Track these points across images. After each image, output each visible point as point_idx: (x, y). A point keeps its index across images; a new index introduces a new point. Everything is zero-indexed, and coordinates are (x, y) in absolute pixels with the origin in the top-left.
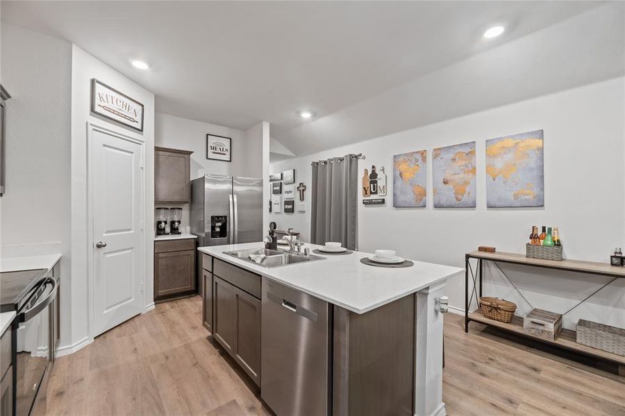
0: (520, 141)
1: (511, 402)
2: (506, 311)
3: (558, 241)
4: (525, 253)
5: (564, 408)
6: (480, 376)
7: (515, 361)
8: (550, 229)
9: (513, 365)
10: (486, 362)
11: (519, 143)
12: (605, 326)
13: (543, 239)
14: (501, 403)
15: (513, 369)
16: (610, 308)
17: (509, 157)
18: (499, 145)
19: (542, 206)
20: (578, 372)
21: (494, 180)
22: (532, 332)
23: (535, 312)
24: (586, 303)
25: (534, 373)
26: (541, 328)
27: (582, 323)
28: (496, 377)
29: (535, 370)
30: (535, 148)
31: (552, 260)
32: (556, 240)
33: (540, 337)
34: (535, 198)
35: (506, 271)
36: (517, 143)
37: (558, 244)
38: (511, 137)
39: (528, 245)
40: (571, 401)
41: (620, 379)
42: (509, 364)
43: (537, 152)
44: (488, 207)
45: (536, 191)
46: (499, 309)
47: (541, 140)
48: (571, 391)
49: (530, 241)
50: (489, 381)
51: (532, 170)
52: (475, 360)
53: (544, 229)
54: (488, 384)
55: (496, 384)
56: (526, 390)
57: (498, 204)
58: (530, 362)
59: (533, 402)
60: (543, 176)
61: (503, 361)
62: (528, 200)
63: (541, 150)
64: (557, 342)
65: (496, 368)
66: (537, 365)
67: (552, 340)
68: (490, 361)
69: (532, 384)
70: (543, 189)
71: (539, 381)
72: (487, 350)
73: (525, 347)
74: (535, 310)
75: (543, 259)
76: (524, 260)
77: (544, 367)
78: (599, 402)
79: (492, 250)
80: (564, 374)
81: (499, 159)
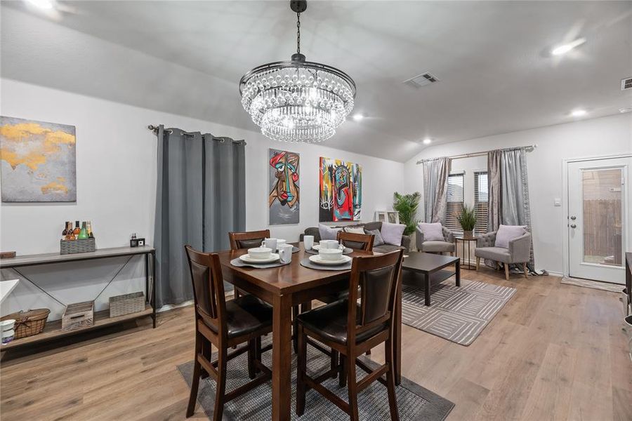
0: (49, 130)
1: (74, 402)
2: (37, 321)
3: (91, 233)
4: (58, 250)
5: (117, 372)
6: (25, 408)
7: (59, 366)
8: (84, 224)
9: (60, 370)
10: (26, 389)
11: (49, 132)
12: (126, 295)
13: (79, 233)
14: (65, 412)
15: (61, 374)
16: (129, 280)
17: (35, 145)
18: (22, 127)
19: (75, 201)
20: (114, 341)
21: (14, 168)
22: (71, 328)
23: (70, 309)
24: (113, 283)
25: (82, 365)
26: (82, 319)
27: (112, 299)
28: (46, 394)
29: (82, 361)
30: (67, 142)
31: (88, 252)
32: (89, 232)
33: (81, 329)
34: (67, 192)
35: (30, 277)
36: (46, 132)
37: (91, 237)
38: (38, 122)
39: (62, 241)
40: (119, 363)
41: (140, 328)
42: (55, 373)
43: (69, 147)
44: (3, 202)
45: (68, 186)
46: (30, 321)
47: (74, 137)
48: (115, 357)
49: (64, 238)
50: (40, 403)
51: (63, 164)
52: (8, 398)
53: (77, 224)
54: (42, 406)
55: (48, 401)
56: (82, 382)
57: (20, 198)
58: (75, 357)
59: (93, 387)
60: (75, 173)
61: (46, 374)
62: (59, 195)
63: (73, 145)
64: (96, 325)
65: (41, 386)
66: (81, 357)
67: (92, 326)
68: (31, 385)
69: (86, 374)
70: (75, 185)
71: (89, 367)
72: (21, 377)
73: (62, 349)
74: (69, 306)
75: (78, 253)
76: (59, 257)
77: (89, 354)
78: (135, 351)
79: (12, 255)
80: (106, 348)
81: (22, 144)
